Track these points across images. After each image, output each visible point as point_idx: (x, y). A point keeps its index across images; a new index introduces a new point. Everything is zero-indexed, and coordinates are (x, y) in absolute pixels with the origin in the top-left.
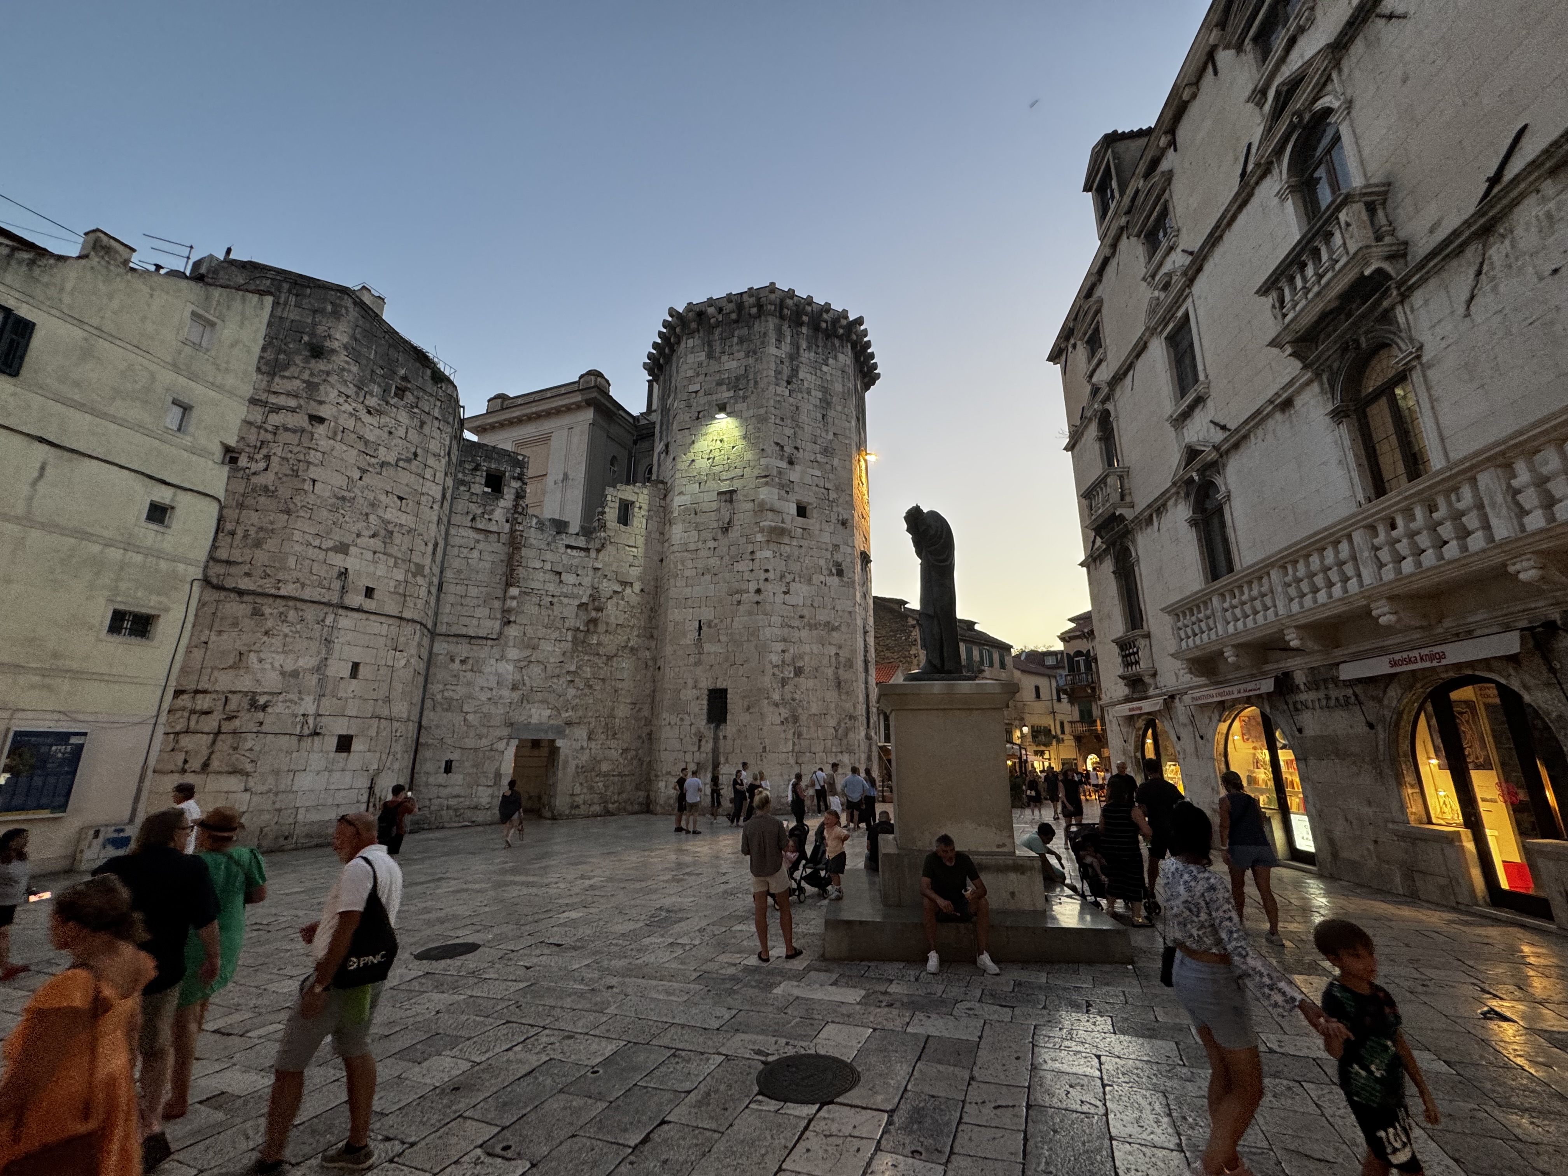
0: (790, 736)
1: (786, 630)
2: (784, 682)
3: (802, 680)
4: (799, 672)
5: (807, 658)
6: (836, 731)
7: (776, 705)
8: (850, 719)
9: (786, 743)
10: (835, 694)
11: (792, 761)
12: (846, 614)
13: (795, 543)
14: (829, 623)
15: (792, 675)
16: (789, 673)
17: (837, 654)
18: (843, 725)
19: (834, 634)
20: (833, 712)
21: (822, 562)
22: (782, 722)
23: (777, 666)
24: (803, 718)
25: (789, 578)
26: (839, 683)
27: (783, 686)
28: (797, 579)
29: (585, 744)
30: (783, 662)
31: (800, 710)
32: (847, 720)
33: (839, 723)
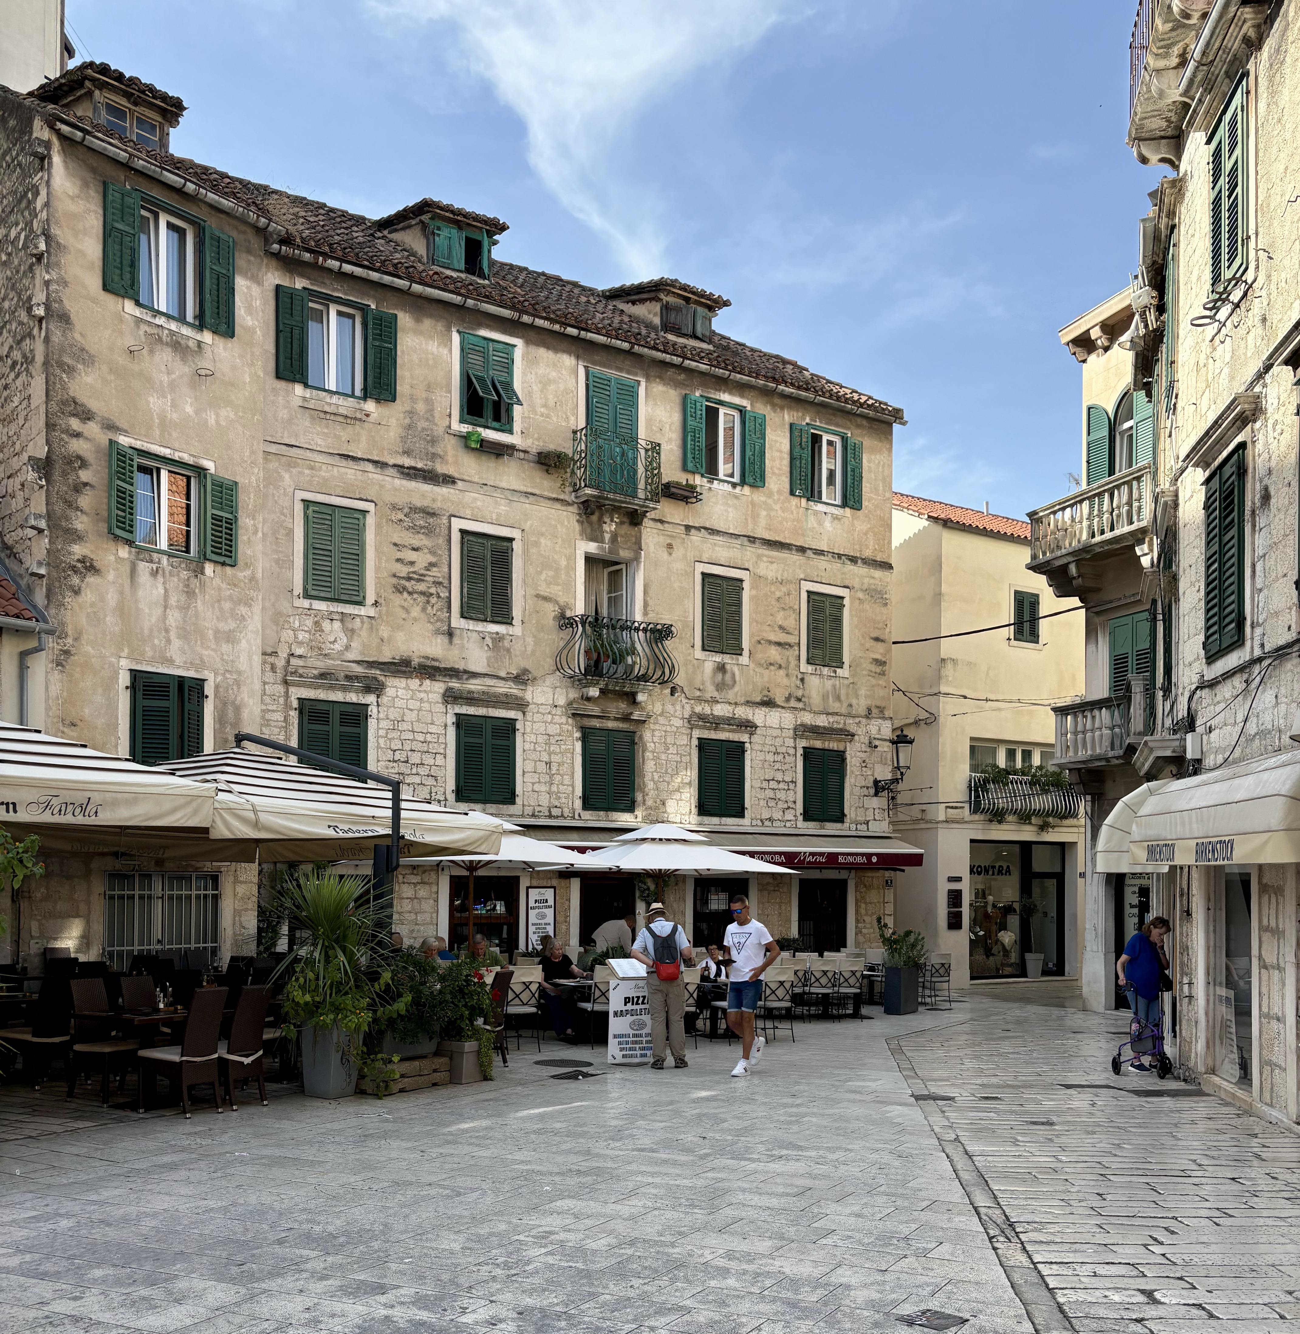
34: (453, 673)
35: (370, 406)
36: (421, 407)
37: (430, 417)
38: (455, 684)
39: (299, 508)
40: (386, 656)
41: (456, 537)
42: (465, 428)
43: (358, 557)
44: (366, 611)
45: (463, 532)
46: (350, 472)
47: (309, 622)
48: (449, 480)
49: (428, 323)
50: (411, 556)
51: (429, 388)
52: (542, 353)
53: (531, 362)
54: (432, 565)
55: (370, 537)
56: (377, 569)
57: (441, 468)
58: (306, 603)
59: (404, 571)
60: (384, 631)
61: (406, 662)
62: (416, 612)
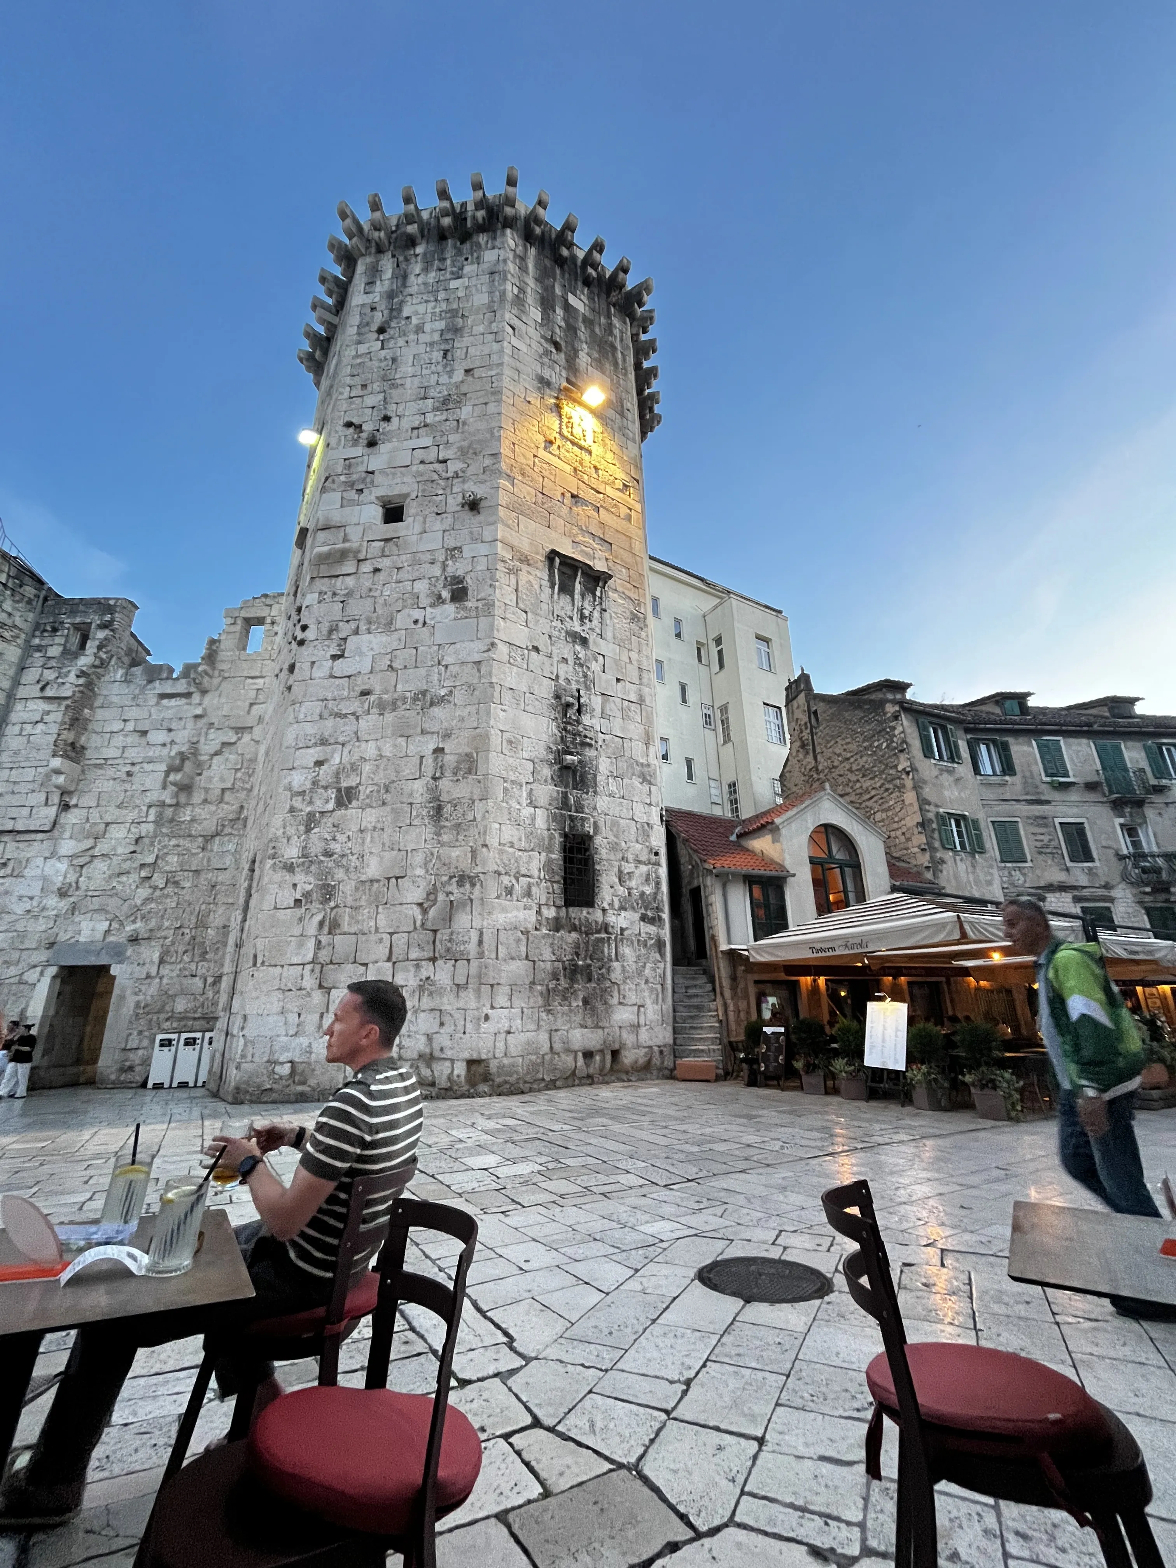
0: (312, 928)
1: (330, 723)
2: (311, 822)
3: (352, 813)
4: (346, 797)
5: (367, 768)
6: (425, 912)
7: (290, 868)
8: (460, 884)
9: (301, 945)
10: (428, 832)
11: (309, 982)
12: (468, 669)
13: (366, 567)
14: (424, 693)
15: (331, 806)
16: (325, 801)
17: (439, 751)
18: (441, 897)
19: (436, 711)
20: (420, 872)
21: (421, 587)
22: (298, 902)
23: (302, 793)
24: (347, 889)
25: (345, 629)
26: (439, 809)
27: (308, 830)
28: (363, 627)
29: (154, 972)
30: (315, 783)
31: (340, 874)
32: (453, 887)
33: (432, 894)
34: (1074, 888)
35: (1007, 778)
36: (1028, 774)
37: (1033, 778)
38: (1076, 893)
39: (990, 825)
40: (1042, 884)
41: (1058, 826)
42: (1049, 779)
43: (1020, 842)
44: (1029, 864)
45: (1061, 823)
46: (1006, 807)
47: (1006, 873)
48: (1048, 802)
49: (1021, 740)
50: (1042, 837)
51: (1029, 765)
52: (1071, 740)
53: (1068, 746)
54: (1050, 840)
55: (1022, 832)
56: (1028, 845)
57: (1043, 798)
58: (1003, 865)
59: (1039, 844)
60: (1038, 872)
61: (1051, 885)
62: (1050, 862)
